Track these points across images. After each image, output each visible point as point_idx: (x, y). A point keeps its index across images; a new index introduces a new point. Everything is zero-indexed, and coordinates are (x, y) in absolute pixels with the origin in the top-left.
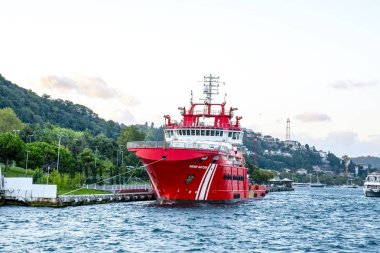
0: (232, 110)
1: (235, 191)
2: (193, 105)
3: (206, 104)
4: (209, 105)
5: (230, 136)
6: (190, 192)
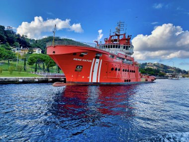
0: (129, 36)
2: (111, 37)
3: (116, 35)
4: (119, 36)
5: (124, 48)
6: (83, 77)
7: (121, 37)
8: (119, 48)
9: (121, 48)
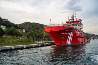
0: (79, 20)
1: (81, 41)
2: (69, 20)
3: (72, 19)
4: (73, 19)
5: (79, 26)
6: (64, 42)
7: (75, 20)
8: (76, 26)
9: (77, 26)
